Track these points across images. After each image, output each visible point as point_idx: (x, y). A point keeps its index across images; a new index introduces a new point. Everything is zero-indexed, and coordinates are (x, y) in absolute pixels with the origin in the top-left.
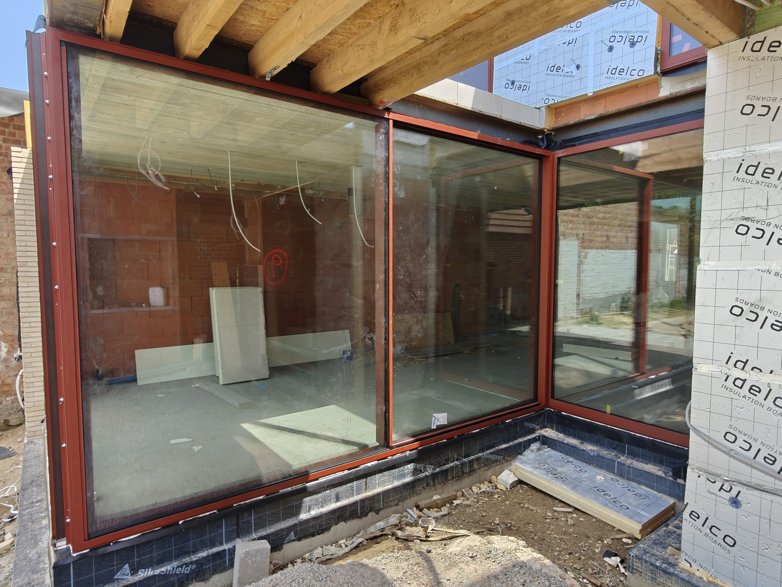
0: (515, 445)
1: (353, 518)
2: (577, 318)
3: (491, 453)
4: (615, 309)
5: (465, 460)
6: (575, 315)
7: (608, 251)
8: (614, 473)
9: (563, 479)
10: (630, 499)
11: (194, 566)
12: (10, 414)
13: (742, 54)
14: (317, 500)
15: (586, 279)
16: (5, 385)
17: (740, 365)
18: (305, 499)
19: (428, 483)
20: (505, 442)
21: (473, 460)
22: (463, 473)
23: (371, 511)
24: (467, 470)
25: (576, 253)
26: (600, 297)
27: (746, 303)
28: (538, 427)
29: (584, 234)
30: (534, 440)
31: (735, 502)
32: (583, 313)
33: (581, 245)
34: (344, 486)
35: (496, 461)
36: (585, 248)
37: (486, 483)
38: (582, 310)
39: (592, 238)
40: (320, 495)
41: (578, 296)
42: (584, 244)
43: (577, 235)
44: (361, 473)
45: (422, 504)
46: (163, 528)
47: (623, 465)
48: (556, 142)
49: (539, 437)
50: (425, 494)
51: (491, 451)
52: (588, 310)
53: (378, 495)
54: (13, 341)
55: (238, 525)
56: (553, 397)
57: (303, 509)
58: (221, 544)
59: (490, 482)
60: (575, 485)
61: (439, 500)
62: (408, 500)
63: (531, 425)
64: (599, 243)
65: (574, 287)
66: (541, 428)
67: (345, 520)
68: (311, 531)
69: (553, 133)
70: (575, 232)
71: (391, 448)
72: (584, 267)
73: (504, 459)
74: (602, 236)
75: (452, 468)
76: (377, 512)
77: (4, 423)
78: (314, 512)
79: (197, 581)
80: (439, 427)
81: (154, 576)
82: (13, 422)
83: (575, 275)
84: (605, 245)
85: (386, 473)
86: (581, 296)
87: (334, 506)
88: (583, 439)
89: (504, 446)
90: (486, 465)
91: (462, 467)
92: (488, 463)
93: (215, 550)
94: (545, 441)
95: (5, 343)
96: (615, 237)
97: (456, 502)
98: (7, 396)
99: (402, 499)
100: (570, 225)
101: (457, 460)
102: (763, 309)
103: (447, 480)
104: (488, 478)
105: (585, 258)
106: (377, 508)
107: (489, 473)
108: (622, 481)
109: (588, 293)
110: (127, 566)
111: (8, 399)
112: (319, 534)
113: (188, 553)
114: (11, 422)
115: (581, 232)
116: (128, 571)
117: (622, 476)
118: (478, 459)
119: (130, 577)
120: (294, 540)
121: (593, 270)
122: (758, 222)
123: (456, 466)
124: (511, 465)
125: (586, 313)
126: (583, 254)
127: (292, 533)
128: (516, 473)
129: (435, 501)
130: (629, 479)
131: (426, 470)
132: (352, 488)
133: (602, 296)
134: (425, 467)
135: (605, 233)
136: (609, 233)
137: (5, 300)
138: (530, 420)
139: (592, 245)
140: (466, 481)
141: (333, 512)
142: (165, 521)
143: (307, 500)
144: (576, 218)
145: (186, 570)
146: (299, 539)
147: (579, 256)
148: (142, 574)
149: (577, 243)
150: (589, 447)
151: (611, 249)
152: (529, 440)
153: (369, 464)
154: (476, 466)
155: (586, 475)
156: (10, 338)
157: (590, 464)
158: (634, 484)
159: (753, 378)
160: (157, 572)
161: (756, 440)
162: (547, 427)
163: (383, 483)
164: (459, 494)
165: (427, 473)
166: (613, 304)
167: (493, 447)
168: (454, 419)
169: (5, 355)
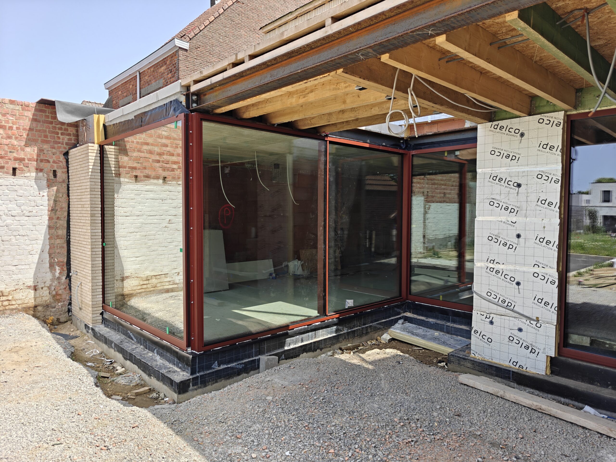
0: (390, 320)
1: (310, 351)
2: (424, 253)
3: (377, 324)
4: (450, 247)
5: (364, 326)
6: (422, 250)
7: (445, 204)
8: (444, 332)
9: (417, 335)
10: (452, 341)
11: (244, 365)
12: (61, 314)
13: (491, 129)
14: (293, 340)
15: (430, 224)
16: (58, 295)
17: (492, 262)
18: (287, 339)
19: (345, 337)
20: (384, 319)
21: (368, 326)
22: (363, 334)
23: (318, 348)
24: (365, 332)
25: (423, 205)
26: (440, 238)
27: (494, 235)
28: (402, 312)
29: (428, 192)
30: (400, 318)
31: (491, 323)
32: (427, 249)
33: (426, 200)
34: (305, 335)
35: (380, 328)
36: (429, 202)
37: (375, 340)
38: (427, 248)
39: (433, 195)
40: (294, 338)
41: (424, 237)
42: (428, 199)
43: (423, 192)
44: (313, 328)
45: (343, 347)
46: (230, 345)
47: (449, 326)
48: (411, 145)
49: (403, 317)
50: (343, 343)
51: (377, 323)
52: (431, 247)
53: (322, 340)
54: (63, 266)
55: (259, 349)
56: (410, 294)
57: (286, 345)
58: (253, 357)
59: (377, 340)
60: (423, 337)
61: (351, 346)
62: (336, 345)
63: (398, 310)
64: (438, 198)
65: (422, 230)
66: (404, 312)
67: (307, 352)
68: (291, 355)
69: (409, 139)
70: (422, 190)
71: (327, 316)
72: (428, 216)
73: (384, 328)
74: (440, 193)
75: (357, 330)
76: (321, 349)
77: (57, 320)
78: (292, 347)
79: (245, 373)
80: (350, 308)
81: (228, 367)
82: (62, 320)
83: (422, 221)
84: (442, 199)
85: (325, 330)
86: (426, 236)
87: (300, 344)
88: (427, 316)
89: (384, 321)
90: (374, 330)
91: (362, 330)
92: (376, 329)
93: (251, 359)
94: (406, 319)
95: (58, 267)
96: (450, 194)
97: (360, 348)
98: (59, 303)
99: (333, 344)
100: (418, 185)
101: (359, 326)
102: (499, 237)
103: (354, 336)
104: (375, 338)
105: (429, 209)
106: (321, 347)
107: (376, 335)
108: (448, 335)
109: (431, 235)
110: (216, 362)
111: (59, 304)
112: (295, 357)
113: (239, 360)
114: (61, 319)
115: (426, 190)
116: (217, 365)
117: (448, 333)
118: (370, 326)
119: (217, 367)
120: (284, 359)
121: (434, 218)
122: (497, 200)
123: (359, 329)
124: (387, 331)
125: (430, 250)
126: (427, 206)
127: (283, 355)
128: (391, 334)
129: (349, 346)
130: (451, 334)
131: (344, 330)
132: (309, 336)
133: (441, 237)
134: (343, 329)
135: (442, 191)
136: (445, 191)
137: (59, 238)
138: (398, 307)
139: (434, 199)
140: (364, 338)
141: (301, 347)
142: (231, 342)
143: (288, 340)
144: (423, 181)
145: (240, 367)
146: (286, 359)
147: (425, 208)
148: (222, 367)
149: (423, 198)
150: (431, 320)
151: (447, 203)
152: (397, 318)
153: (317, 324)
154: (369, 330)
155: (429, 333)
156: (61, 264)
157: (431, 329)
158: (454, 336)
159: (497, 267)
160: (229, 366)
161: (498, 294)
162: (407, 312)
163: (323, 335)
164: (361, 344)
165: (345, 332)
166: (449, 243)
167: (378, 321)
168: (357, 304)
169: (58, 275)
